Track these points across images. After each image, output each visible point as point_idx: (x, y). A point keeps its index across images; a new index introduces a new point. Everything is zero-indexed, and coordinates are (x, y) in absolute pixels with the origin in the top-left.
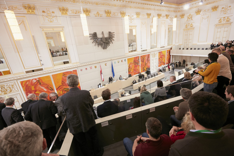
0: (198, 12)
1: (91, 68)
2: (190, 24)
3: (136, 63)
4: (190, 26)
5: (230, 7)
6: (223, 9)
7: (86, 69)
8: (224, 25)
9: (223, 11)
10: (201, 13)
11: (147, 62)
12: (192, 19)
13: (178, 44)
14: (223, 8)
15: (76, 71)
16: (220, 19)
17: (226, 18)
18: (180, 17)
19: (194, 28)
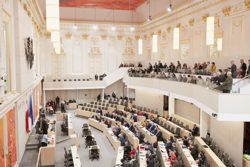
0: (68, 35)
5: (97, 38)
8: (96, 55)
9: (93, 41)
12: (62, 43)
13: (45, 74)
14: (92, 38)
16: (91, 48)
17: (96, 48)
18: (45, 37)
19: (66, 54)
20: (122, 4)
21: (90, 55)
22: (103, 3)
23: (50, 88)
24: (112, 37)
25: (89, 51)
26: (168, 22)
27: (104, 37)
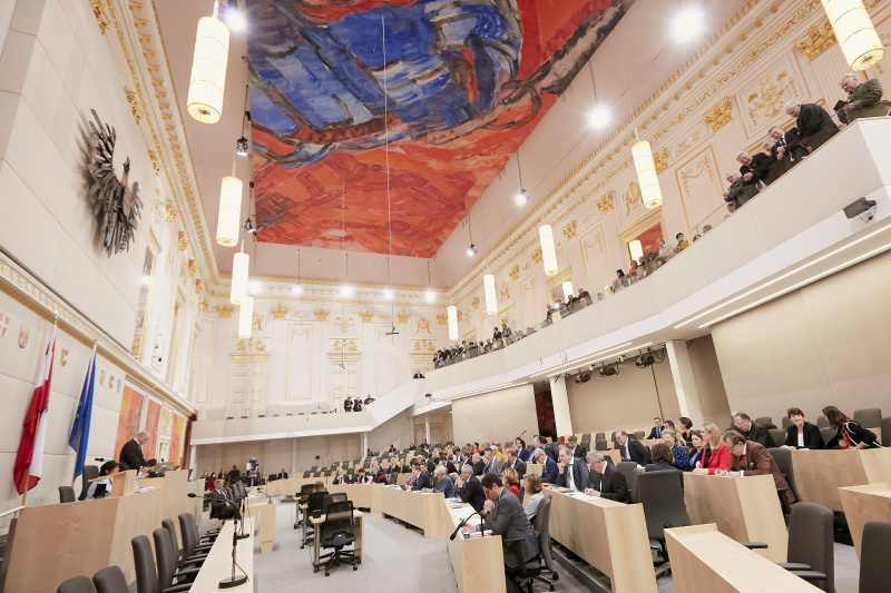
0: (279, 312)
2: (255, 340)
4: (254, 346)
5: (351, 319)
6: (339, 322)
8: (347, 356)
9: (340, 325)
10: (287, 316)
12: (259, 328)
14: (338, 318)
16: (335, 341)
17: (348, 341)
18: (216, 314)
19: (268, 355)
20: (409, 231)
21: (332, 356)
22: (366, 226)
23: (215, 436)
24: (385, 317)
25: (330, 348)
26: (510, 260)
27: (367, 315)
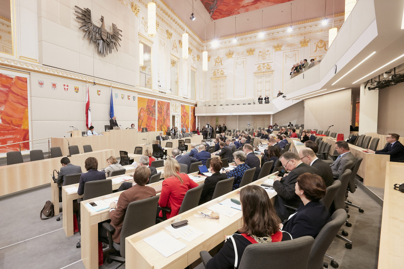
0: (230, 54)
1: (66, 87)
2: (220, 70)
3: (150, 113)
4: (219, 73)
5: (268, 51)
6: (261, 54)
7: (54, 85)
8: (265, 73)
9: (261, 56)
10: (233, 56)
11: (165, 117)
12: (221, 64)
13: (203, 101)
14: (260, 52)
15: (24, 81)
16: (258, 65)
17: (266, 64)
19: (226, 76)
21: (257, 74)
24: (290, 45)
25: (256, 70)
27: (278, 46)
